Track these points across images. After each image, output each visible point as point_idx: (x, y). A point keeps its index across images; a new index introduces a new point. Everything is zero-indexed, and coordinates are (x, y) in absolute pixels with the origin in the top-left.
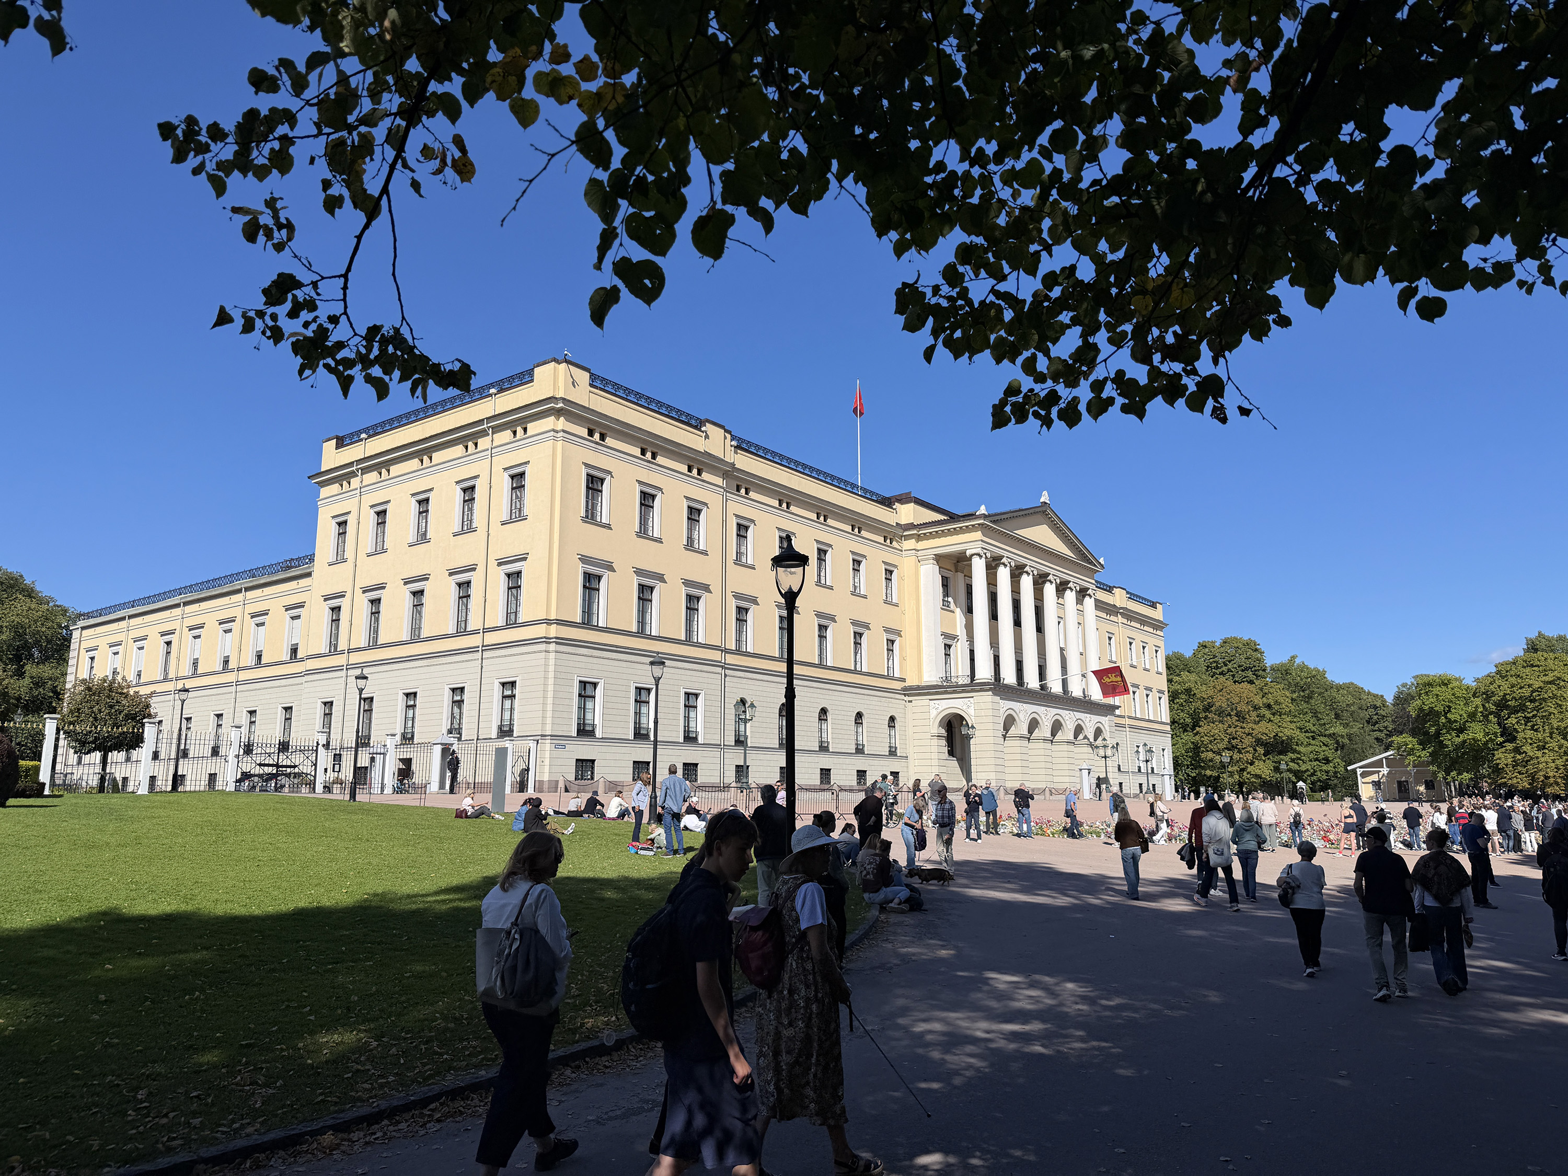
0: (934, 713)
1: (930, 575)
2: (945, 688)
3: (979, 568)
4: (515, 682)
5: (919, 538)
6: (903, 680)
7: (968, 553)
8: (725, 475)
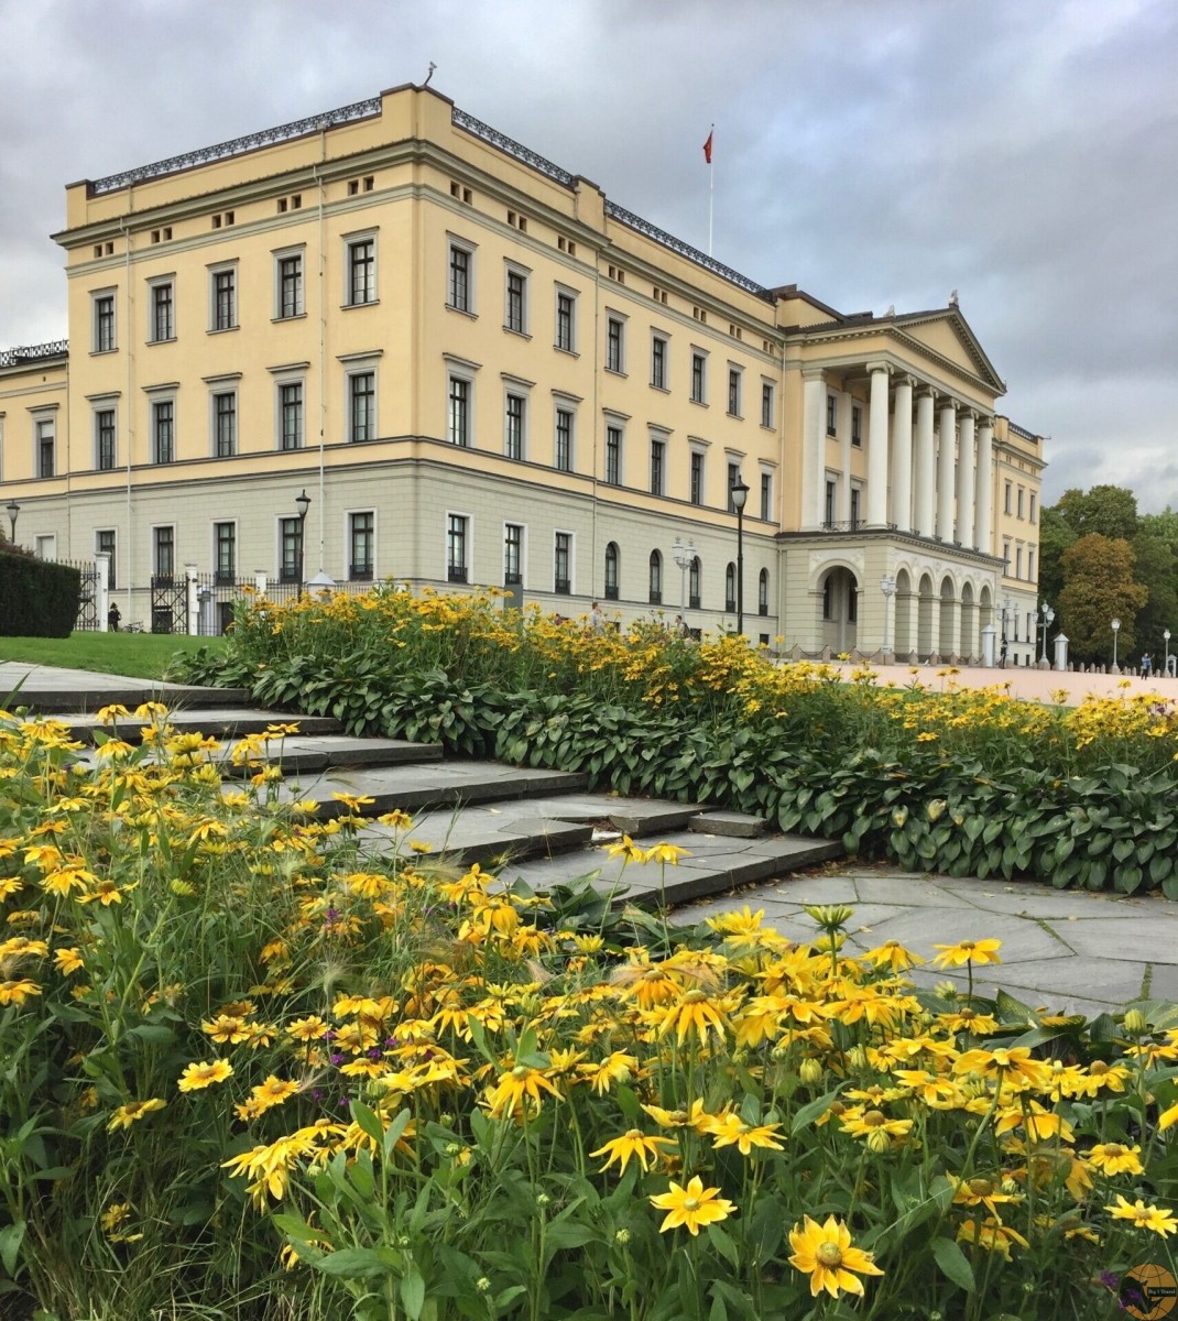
0: (813, 566)
1: (814, 393)
2: (828, 534)
3: (880, 384)
4: (371, 514)
5: (804, 344)
6: (778, 525)
7: (869, 367)
8: (601, 253)
